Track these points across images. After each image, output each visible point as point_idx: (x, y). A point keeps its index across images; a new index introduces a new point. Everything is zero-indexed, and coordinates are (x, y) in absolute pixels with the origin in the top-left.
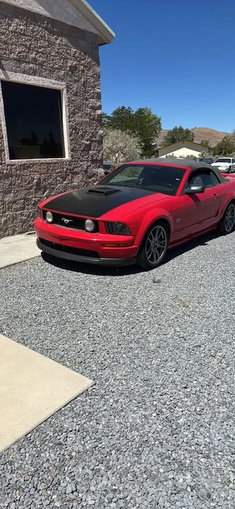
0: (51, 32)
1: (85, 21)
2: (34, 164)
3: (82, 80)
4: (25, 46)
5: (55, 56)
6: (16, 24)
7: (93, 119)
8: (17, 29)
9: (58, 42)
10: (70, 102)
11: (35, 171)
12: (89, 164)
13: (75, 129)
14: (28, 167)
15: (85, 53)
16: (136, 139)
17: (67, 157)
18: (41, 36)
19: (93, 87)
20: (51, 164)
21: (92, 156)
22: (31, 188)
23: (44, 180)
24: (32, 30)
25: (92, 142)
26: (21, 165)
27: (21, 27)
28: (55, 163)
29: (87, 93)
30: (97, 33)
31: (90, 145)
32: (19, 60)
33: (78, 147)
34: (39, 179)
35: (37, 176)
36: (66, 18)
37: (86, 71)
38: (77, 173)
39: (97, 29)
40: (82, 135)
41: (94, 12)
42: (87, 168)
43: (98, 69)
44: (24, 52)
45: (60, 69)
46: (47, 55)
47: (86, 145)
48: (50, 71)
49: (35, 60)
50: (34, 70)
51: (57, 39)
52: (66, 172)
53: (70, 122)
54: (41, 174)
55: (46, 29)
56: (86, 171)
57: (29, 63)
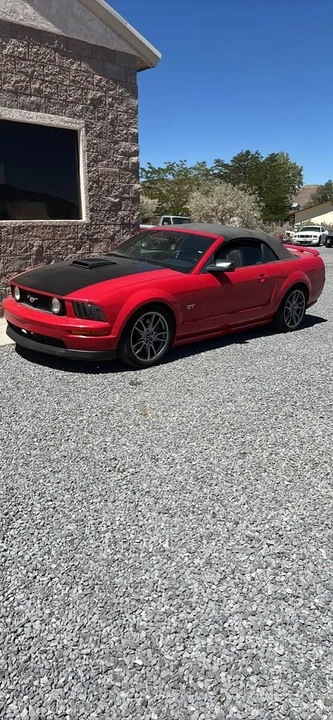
0: (64, 54)
1: (117, 39)
2: (33, 227)
3: (110, 117)
4: (26, 74)
5: (70, 86)
6: (13, 46)
7: (126, 169)
8: (13, 52)
9: (74, 66)
10: (90, 145)
11: (36, 236)
12: (117, 228)
13: (97, 182)
14: (26, 230)
15: (116, 82)
16: (253, 197)
17: (85, 218)
18: (50, 60)
19: (127, 127)
20: (59, 227)
21: (123, 219)
22: (28, 258)
23: (49, 248)
24: (36, 53)
25: (123, 199)
26: (14, 228)
27: (20, 49)
28: (65, 226)
29: (118, 134)
30: (135, 53)
31: (120, 203)
32: (16, 93)
33: (100, 205)
34: (41, 247)
35: (37, 243)
36: (86, 35)
37: (116, 105)
38: (97, 241)
39: (134, 49)
40: (108, 190)
41: (129, 26)
42: (115, 234)
43: (134, 102)
44: (23, 81)
45: (76, 102)
46: (58, 85)
47: (113, 203)
48: (62, 105)
49: (39, 92)
50: (37, 105)
51: (73, 63)
52: (81, 239)
53: (89, 172)
54: (43, 240)
55: (56, 50)
56: (112, 238)
57: (31, 95)
